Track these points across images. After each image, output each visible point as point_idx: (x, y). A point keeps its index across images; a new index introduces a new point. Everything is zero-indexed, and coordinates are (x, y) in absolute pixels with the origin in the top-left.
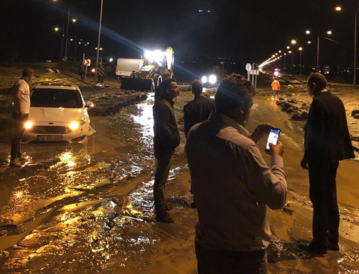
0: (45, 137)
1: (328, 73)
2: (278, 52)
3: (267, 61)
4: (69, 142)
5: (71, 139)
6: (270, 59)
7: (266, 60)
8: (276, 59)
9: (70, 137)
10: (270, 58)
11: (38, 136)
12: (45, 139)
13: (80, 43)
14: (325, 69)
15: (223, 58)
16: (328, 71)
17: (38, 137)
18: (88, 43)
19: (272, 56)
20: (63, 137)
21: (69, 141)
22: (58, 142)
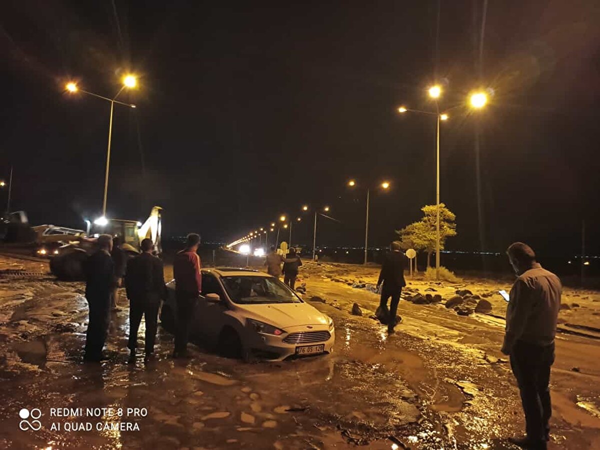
11: (297, 347)
12: (306, 351)
17: (297, 350)
20: (325, 346)
22: (320, 354)
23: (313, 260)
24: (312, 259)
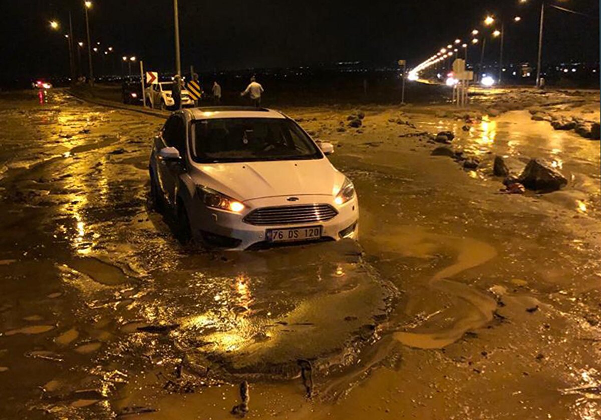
0: (286, 234)
1: (528, 74)
2: (453, 43)
3: (429, 60)
4: (335, 240)
5: (339, 231)
6: (435, 56)
7: (427, 59)
8: (445, 56)
9: (335, 227)
10: (436, 54)
11: (269, 231)
12: (286, 237)
13: (95, 49)
14: (523, 69)
15: (346, 63)
16: (528, 72)
17: (268, 235)
18: (110, 49)
19: (439, 51)
20: (324, 229)
21: (334, 237)
22: (314, 241)
23: (536, 87)
24: (535, 84)
